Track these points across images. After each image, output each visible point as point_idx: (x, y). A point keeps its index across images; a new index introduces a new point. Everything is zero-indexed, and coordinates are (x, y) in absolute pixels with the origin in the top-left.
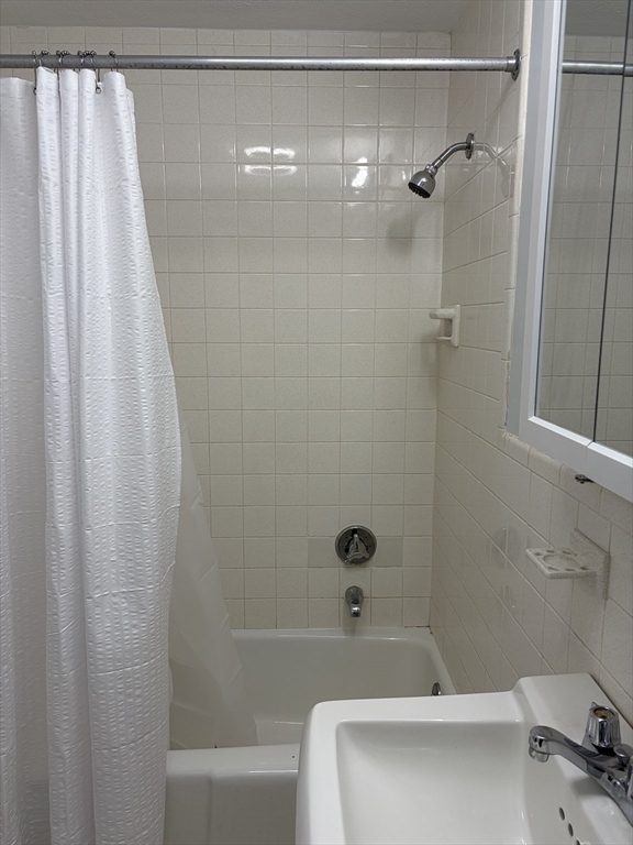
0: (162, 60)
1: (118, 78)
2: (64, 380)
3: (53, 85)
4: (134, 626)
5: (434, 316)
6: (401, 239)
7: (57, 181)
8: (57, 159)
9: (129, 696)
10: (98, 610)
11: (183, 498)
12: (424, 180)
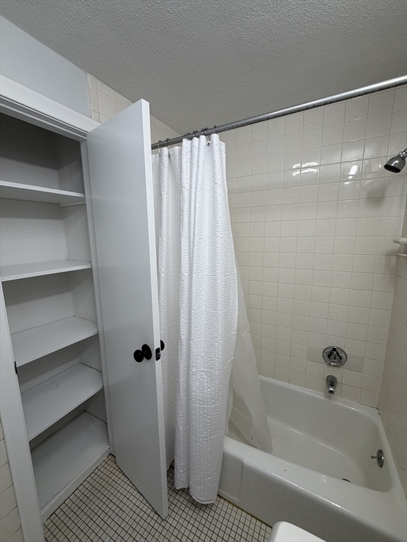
0: (237, 123)
1: (215, 137)
2: (186, 274)
3: (189, 146)
4: (209, 388)
5: (396, 242)
6: (376, 198)
7: (188, 188)
8: (189, 178)
9: (205, 418)
10: (194, 377)
11: (238, 330)
12: (397, 162)
